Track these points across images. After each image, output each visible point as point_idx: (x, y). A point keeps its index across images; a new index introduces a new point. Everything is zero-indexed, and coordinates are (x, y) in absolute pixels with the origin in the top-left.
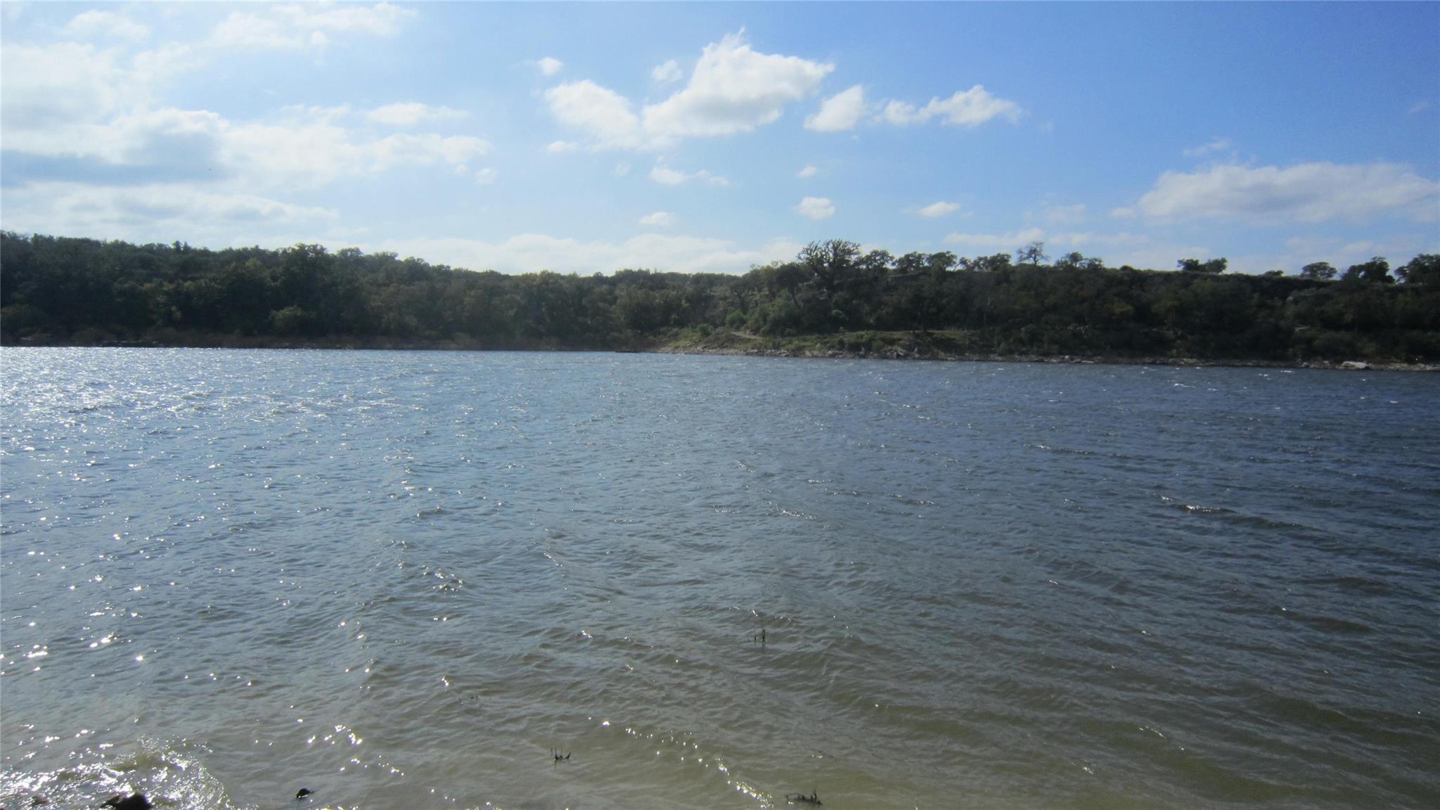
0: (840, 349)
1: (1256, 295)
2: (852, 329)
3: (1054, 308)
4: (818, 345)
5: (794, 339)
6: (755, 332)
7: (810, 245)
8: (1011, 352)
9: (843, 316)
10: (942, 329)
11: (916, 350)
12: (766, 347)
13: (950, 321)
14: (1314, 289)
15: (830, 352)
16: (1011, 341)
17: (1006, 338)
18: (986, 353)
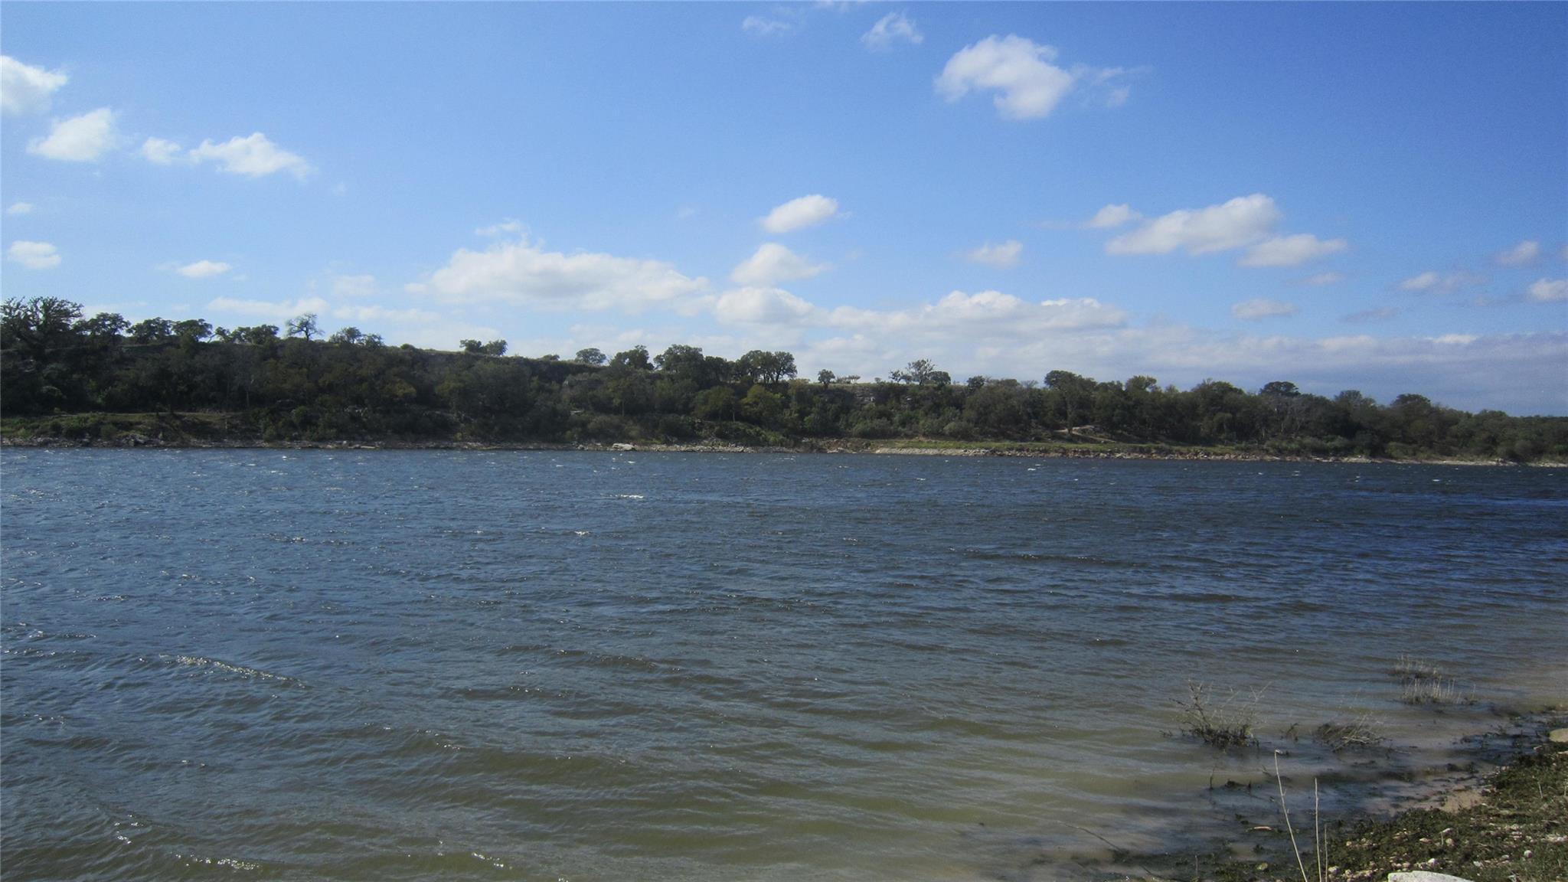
0: (53, 436)
1: (535, 379)
2: (71, 411)
3: (330, 388)
4: (22, 431)
7: (9, 303)
8: (280, 437)
9: (58, 393)
10: (195, 411)
11: (161, 435)
13: (205, 401)
14: (587, 374)
15: (40, 439)
16: (280, 424)
17: (274, 421)
18: (249, 438)
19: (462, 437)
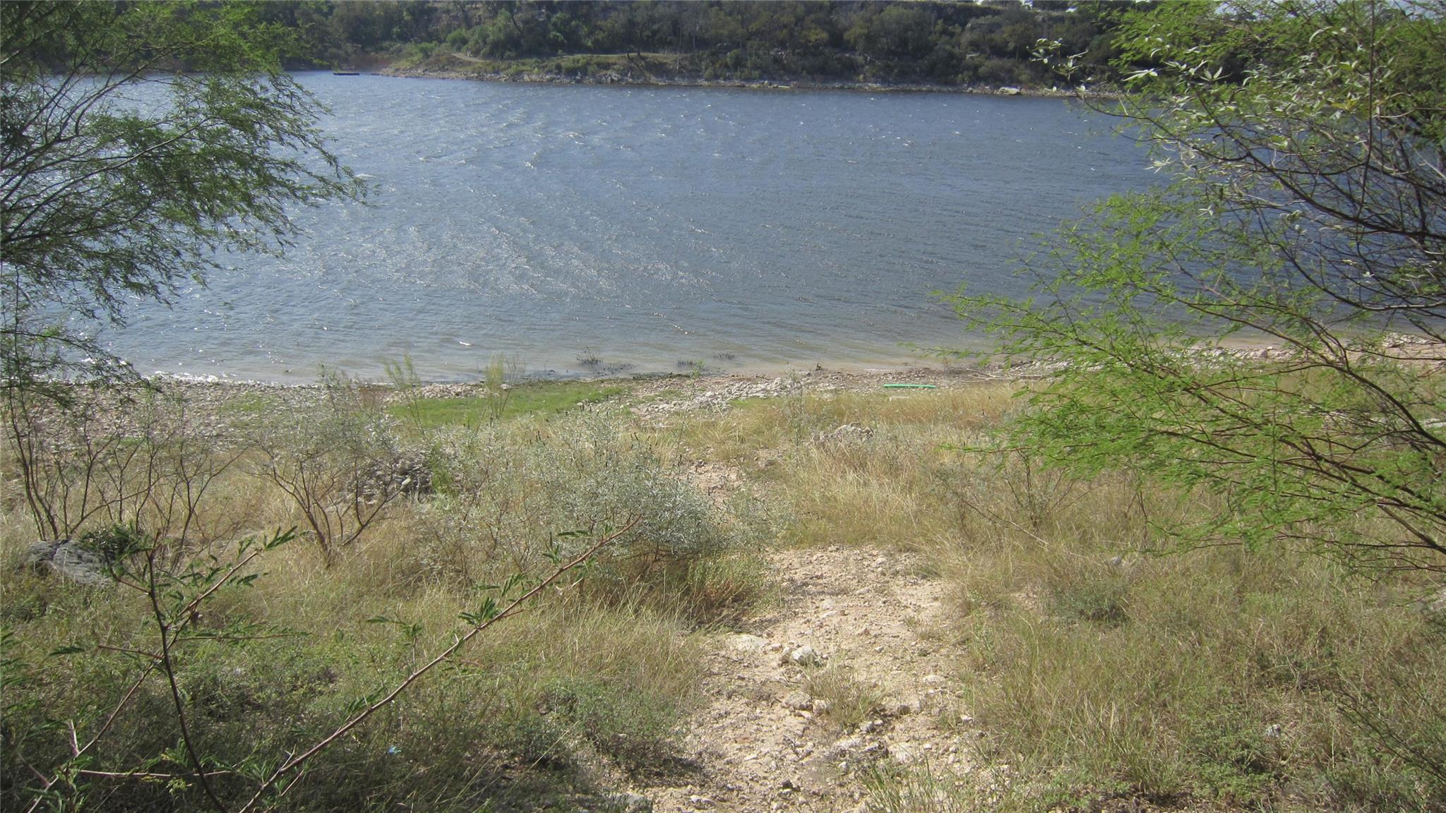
0: (557, 74)
1: (940, 22)
2: (571, 53)
3: (758, 34)
4: (537, 69)
5: (513, 62)
6: (476, 53)
8: (717, 77)
9: (561, 37)
10: (656, 52)
11: (630, 75)
12: (486, 72)
13: (665, 43)
14: (990, 16)
15: (548, 77)
16: (718, 65)
17: (713, 63)
18: (693, 77)
19: (864, 78)
